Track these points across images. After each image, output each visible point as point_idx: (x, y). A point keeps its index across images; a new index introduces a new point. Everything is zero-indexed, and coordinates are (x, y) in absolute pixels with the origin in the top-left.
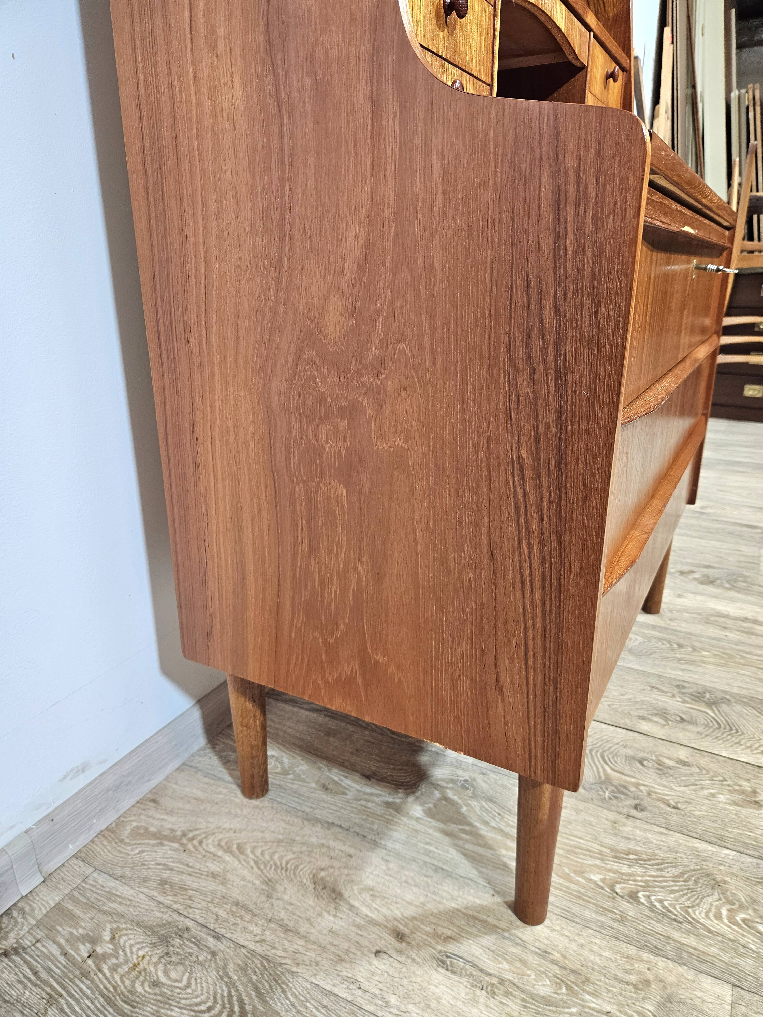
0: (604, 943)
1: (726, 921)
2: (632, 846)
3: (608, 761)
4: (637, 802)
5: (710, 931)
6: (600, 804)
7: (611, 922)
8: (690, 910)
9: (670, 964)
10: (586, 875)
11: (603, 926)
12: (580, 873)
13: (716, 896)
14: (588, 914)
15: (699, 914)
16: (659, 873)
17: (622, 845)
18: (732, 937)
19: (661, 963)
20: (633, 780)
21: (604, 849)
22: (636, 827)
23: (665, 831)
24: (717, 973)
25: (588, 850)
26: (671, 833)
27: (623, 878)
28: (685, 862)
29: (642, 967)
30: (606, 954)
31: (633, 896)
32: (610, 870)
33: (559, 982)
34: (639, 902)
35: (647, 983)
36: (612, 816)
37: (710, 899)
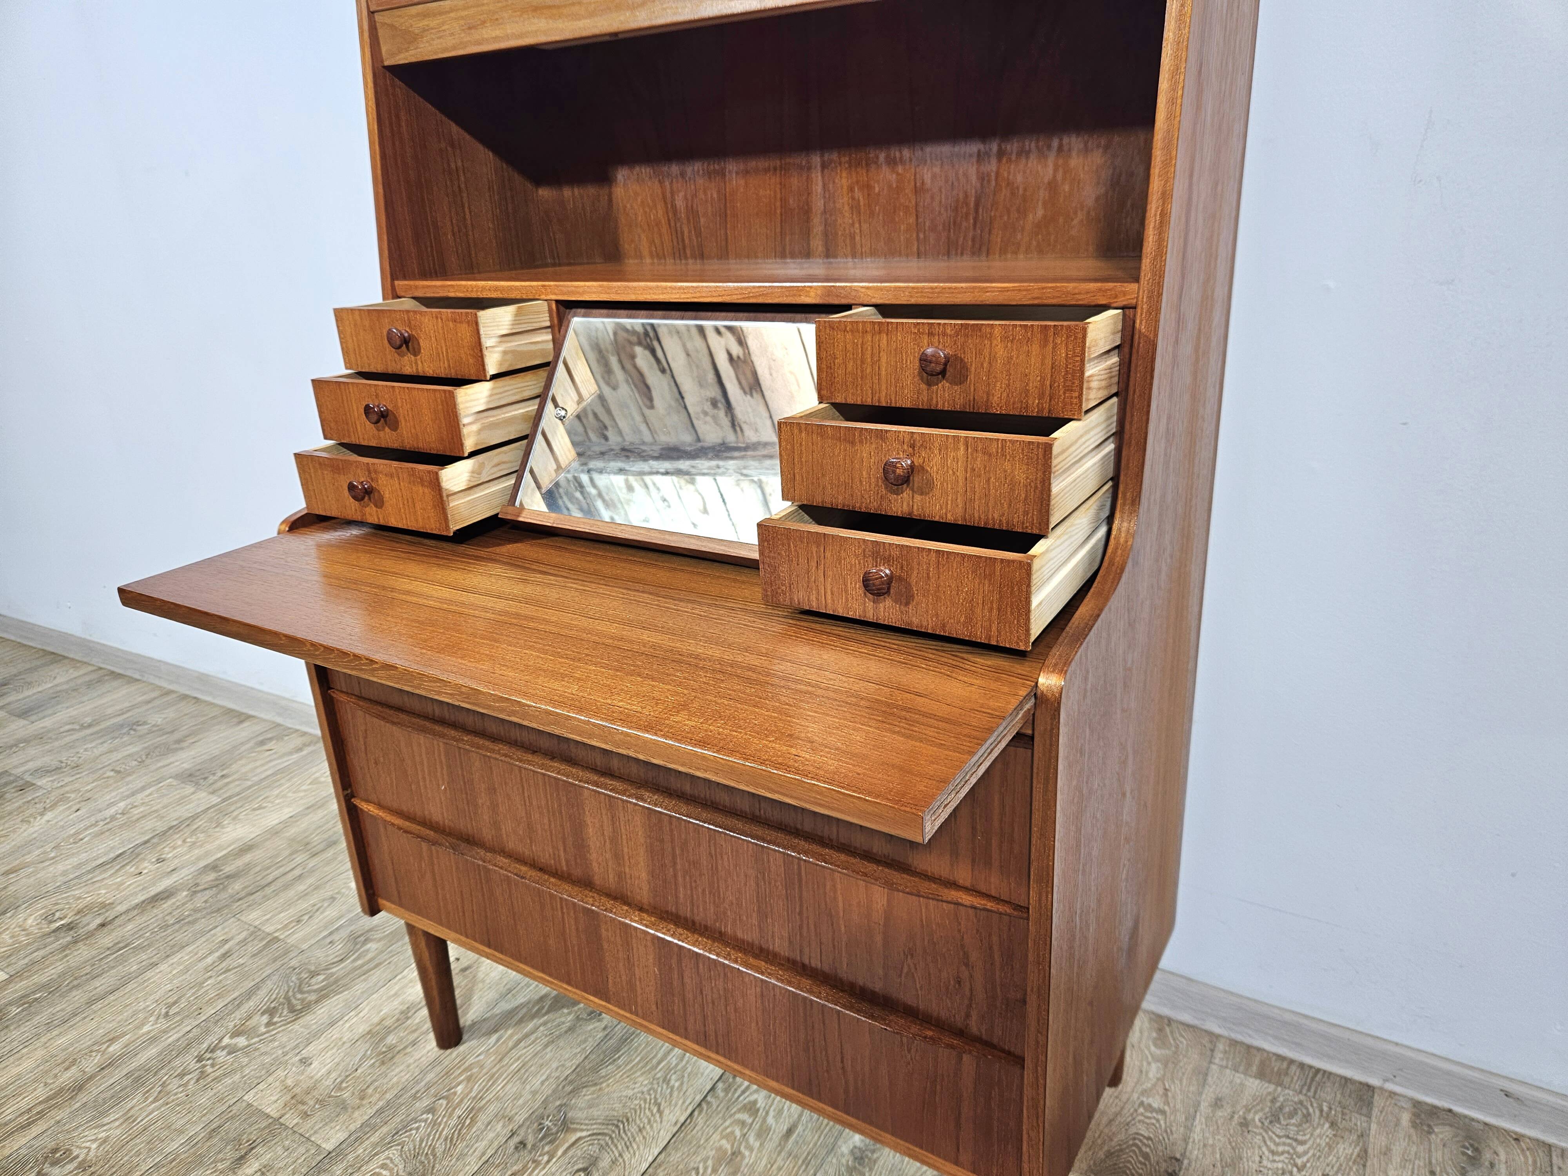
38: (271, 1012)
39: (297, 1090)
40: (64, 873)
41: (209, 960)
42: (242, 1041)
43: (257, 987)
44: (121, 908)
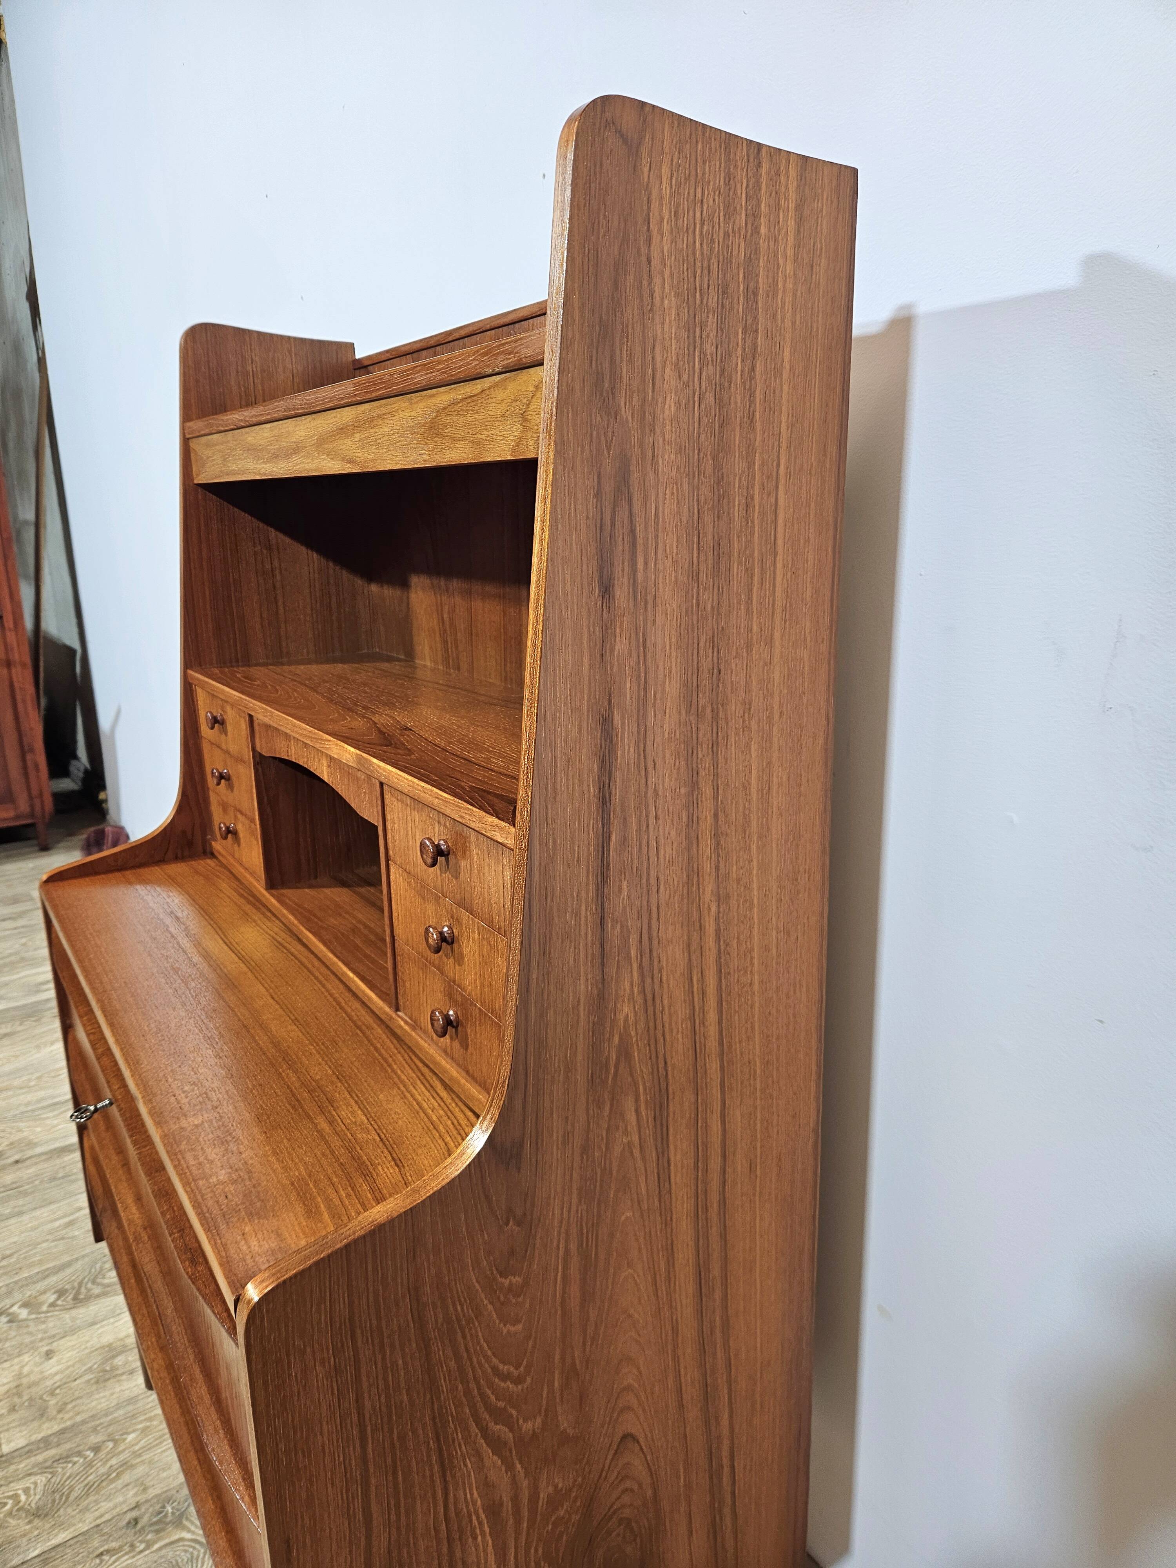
0: (99, 1407)
1: (20, 1492)
2: (119, 1483)
3: (193, 1544)
4: (139, 1526)
5: (30, 1475)
6: (168, 1494)
7: (102, 1421)
8: (50, 1476)
9: (50, 1432)
10: (138, 1432)
11: (106, 1415)
12: (144, 1430)
13: (33, 1505)
14: (121, 1412)
15: (41, 1480)
16: (86, 1482)
17: (126, 1478)
18: (12, 1485)
19: (56, 1428)
20: (156, 1546)
21: (139, 1460)
22: (124, 1502)
23: (99, 1522)
24: (16, 1453)
25: (149, 1449)
26: (92, 1525)
27: (112, 1454)
28: (69, 1510)
29: (67, 1416)
30: (94, 1404)
31: (96, 1449)
32: (124, 1450)
33: (114, 1368)
34: (90, 1449)
35: (59, 1412)
36: (152, 1493)
37: (38, 1497)
38: (61, 1293)
39: (25, 1381)
40: (28, 1104)
41: (57, 1224)
42: (24, 1313)
43: (69, 1264)
44: (38, 1150)
